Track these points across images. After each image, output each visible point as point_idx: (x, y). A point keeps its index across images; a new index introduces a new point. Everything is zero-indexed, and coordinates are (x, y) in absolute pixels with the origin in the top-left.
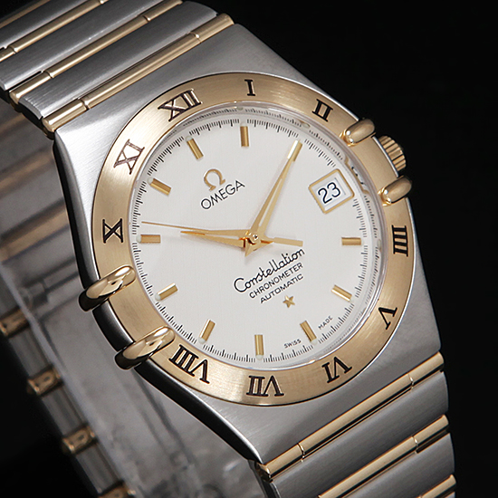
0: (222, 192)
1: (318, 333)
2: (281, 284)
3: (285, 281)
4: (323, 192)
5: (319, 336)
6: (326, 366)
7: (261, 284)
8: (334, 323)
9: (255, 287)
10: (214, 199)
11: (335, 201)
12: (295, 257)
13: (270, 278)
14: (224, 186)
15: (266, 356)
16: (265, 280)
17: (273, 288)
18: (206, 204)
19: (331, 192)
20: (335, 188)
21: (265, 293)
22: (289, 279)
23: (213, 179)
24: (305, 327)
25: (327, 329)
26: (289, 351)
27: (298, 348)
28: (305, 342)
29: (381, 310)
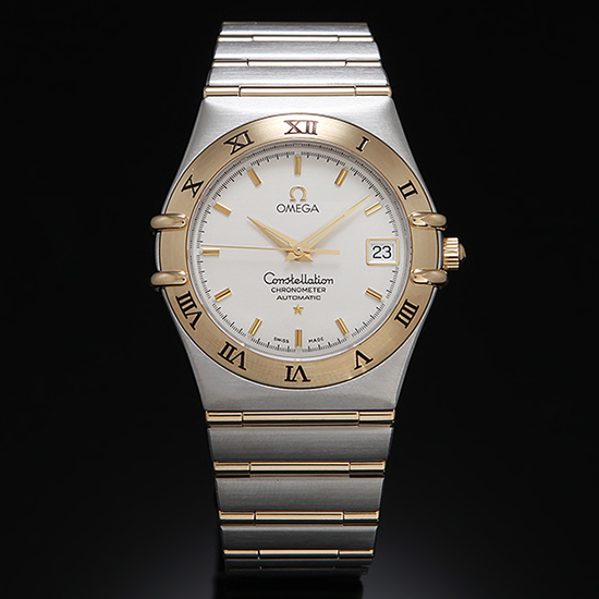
1: (305, 344)
2: (300, 294)
3: (305, 294)
4: (377, 249)
5: (305, 347)
6: (289, 368)
7: (286, 286)
8: (323, 344)
9: (278, 286)
11: (383, 261)
12: (324, 281)
13: (295, 286)
15: (256, 337)
16: (291, 285)
17: (293, 294)
18: (281, 208)
19: (384, 252)
20: (389, 251)
21: (285, 294)
22: (309, 294)
23: (298, 194)
24: (298, 334)
25: (315, 345)
26: (275, 344)
28: (292, 345)
29: (358, 353)
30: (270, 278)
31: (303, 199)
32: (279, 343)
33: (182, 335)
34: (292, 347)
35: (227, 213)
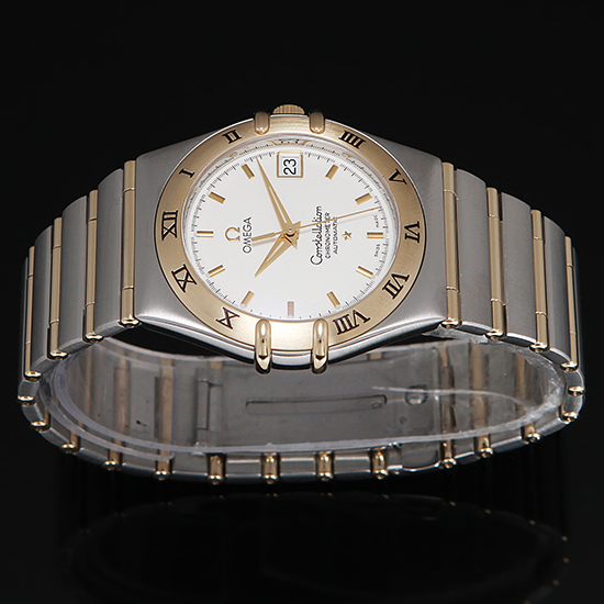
1: (381, 230)
2: (332, 234)
3: (331, 230)
4: (287, 171)
6: (406, 237)
7: (324, 246)
8: (380, 216)
9: (324, 252)
11: (298, 166)
12: (319, 214)
13: (324, 239)
16: (323, 242)
17: (331, 240)
18: (247, 249)
19: (290, 165)
20: (289, 161)
21: (332, 247)
22: (332, 227)
23: (232, 234)
25: (381, 223)
26: (381, 256)
27: (382, 248)
28: (381, 242)
29: (391, 179)
31: (238, 230)
32: (380, 252)
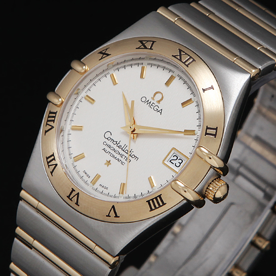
0: (153, 104)
1: (97, 185)
2: (116, 155)
3: (118, 157)
4: (175, 158)
5: (95, 187)
6: (73, 190)
7: (112, 145)
8: (106, 191)
9: (109, 143)
10: (148, 102)
11: (173, 166)
12: (133, 156)
13: (117, 148)
14: (157, 104)
15: (76, 164)
16: (115, 147)
17: (112, 152)
18: (144, 99)
19: (177, 162)
20: (180, 163)
21: (108, 149)
22: (120, 158)
23: (158, 97)
24: (98, 177)
25: (100, 189)
26: (82, 174)
27: (85, 178)
28: (90, 180)
29: (113, 207)
30: (108, 135)
31: (159, 102)
33: (39, 134)
34: (89, 182)
35: (115, 83)
